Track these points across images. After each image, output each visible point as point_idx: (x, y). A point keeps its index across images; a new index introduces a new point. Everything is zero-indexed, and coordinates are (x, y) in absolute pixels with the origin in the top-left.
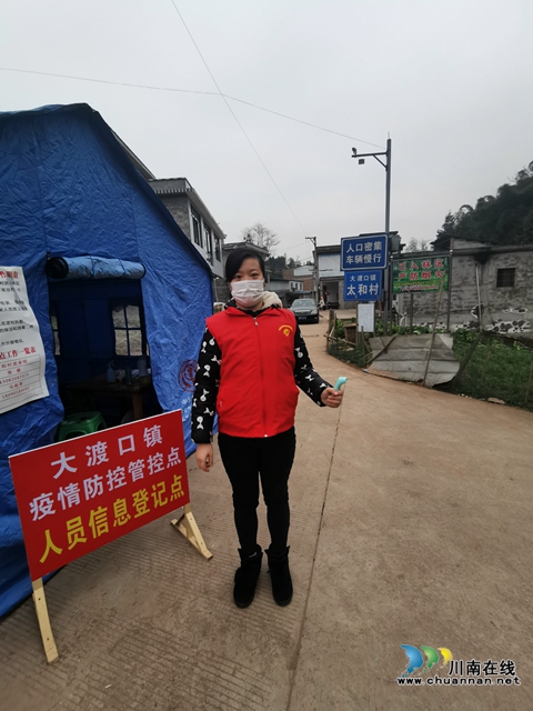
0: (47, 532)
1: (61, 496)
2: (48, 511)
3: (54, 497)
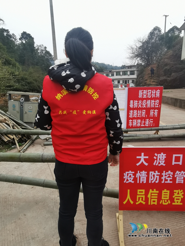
0: (129, 191)
2: (131, 181)
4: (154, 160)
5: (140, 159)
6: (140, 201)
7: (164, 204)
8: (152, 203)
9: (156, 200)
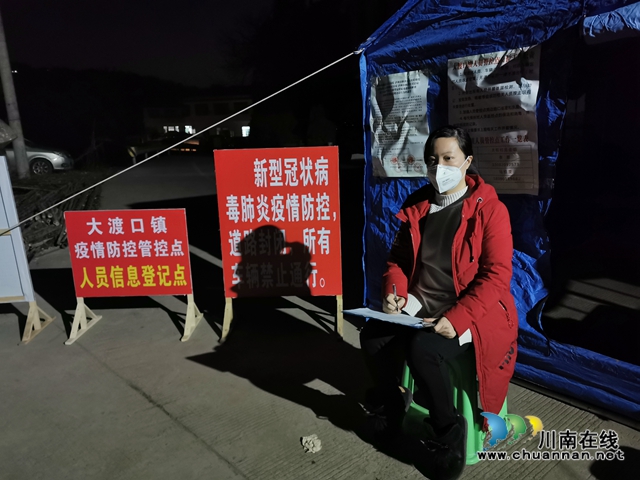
0: (85, 269)
1: (93, 247)
2: (85, 255)
3: (88, 247)
4: (109, 227)
5: (91, 227)
6: (102, 283)
7: (133, 286)
8: (118, 286)
9: (122, 281)
